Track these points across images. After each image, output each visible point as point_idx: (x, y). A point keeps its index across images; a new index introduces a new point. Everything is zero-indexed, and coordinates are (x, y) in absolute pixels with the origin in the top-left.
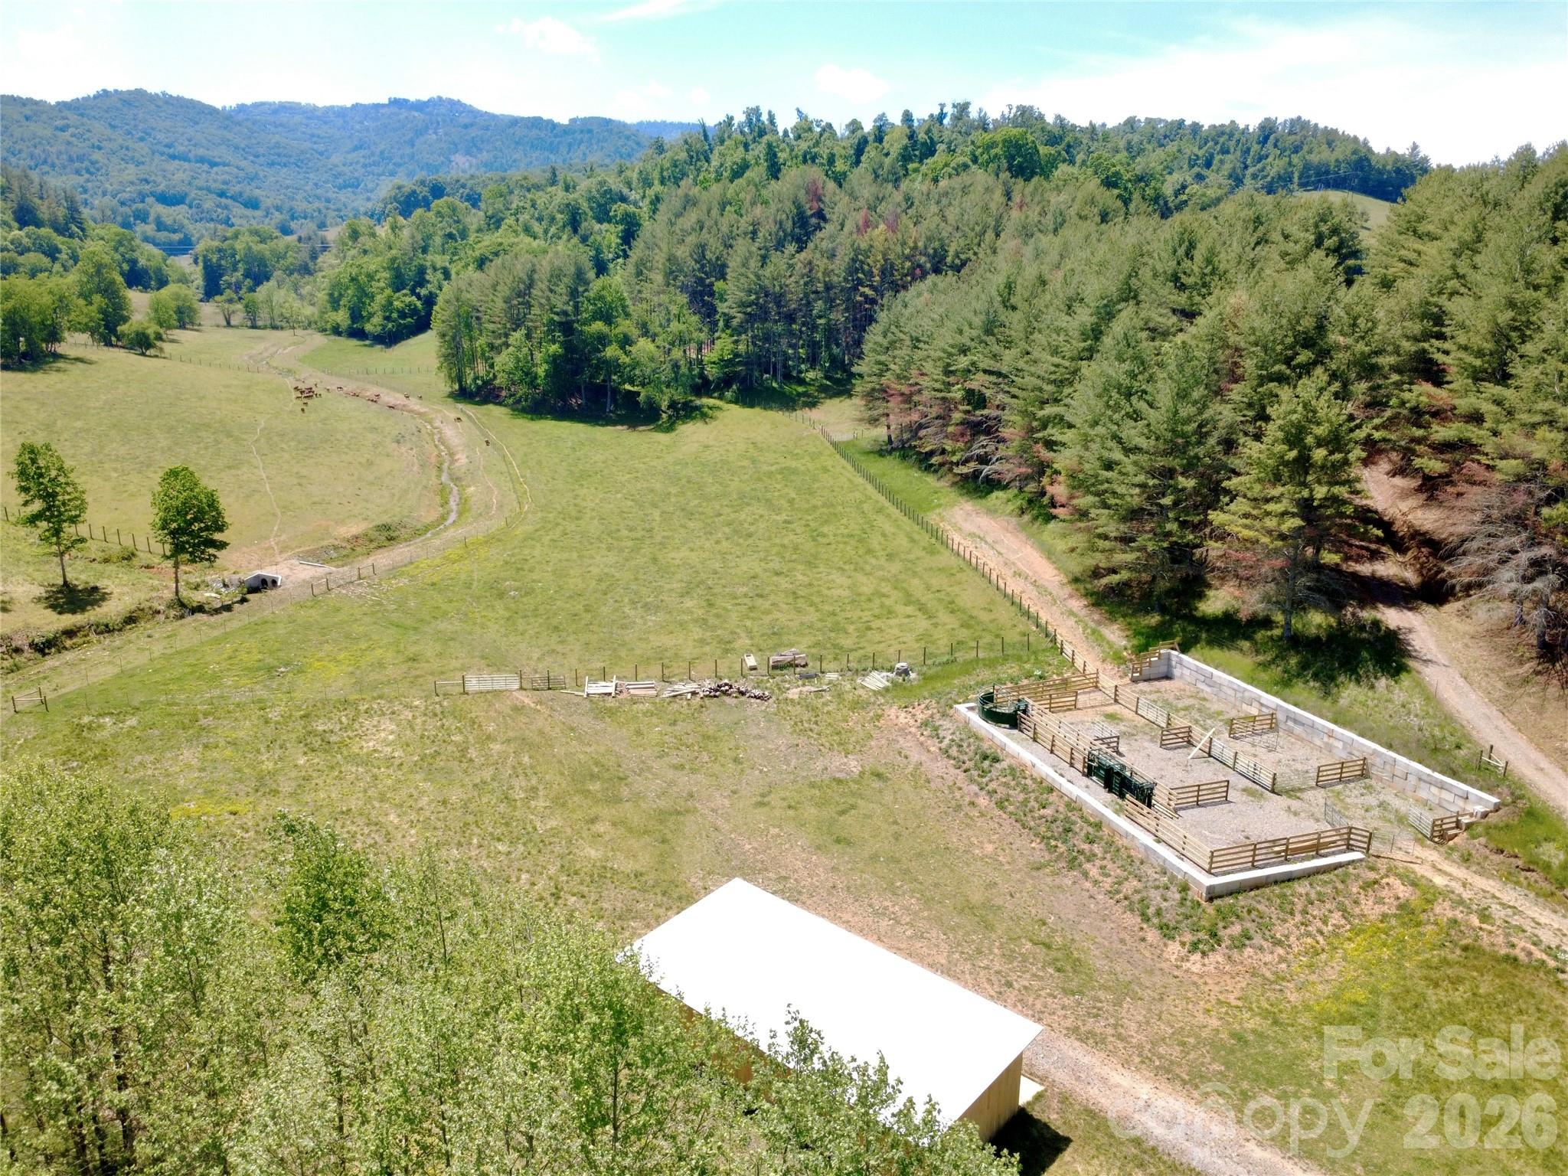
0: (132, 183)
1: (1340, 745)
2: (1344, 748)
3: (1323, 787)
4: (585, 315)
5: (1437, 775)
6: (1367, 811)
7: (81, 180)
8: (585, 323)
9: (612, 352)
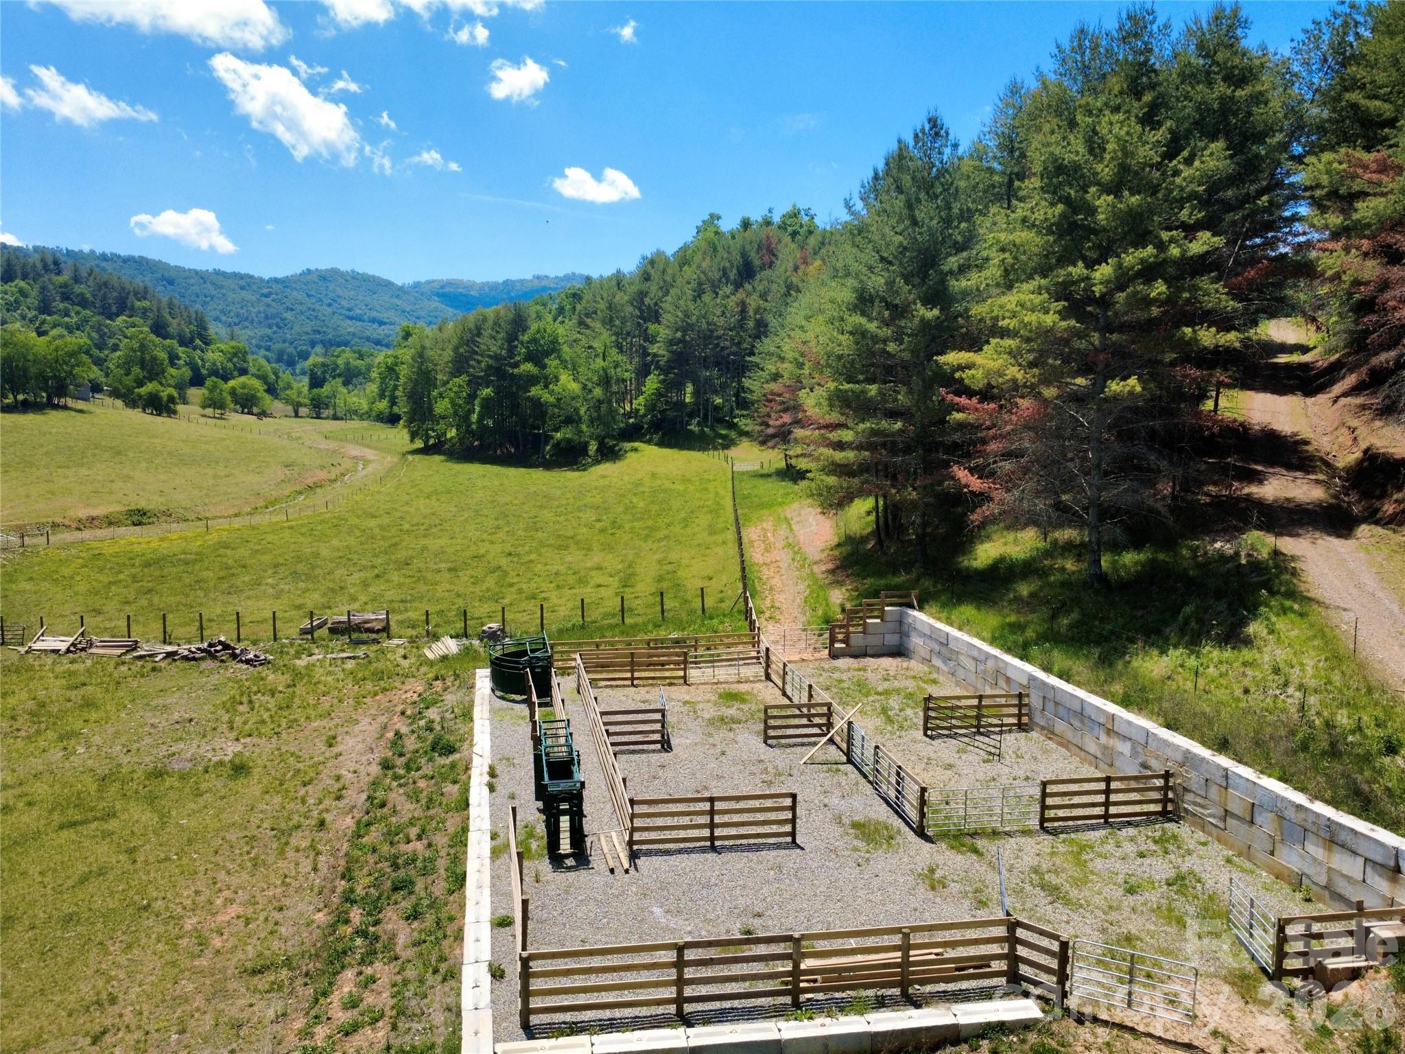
0: (307, 333)
1: (1125, 748)
2: (1134, 753)
3: (1054, 832)
4: (518, 358)
5: (1320, 807)
6: (1131, 891)
7: (269, 332)
8: (516, 365)
9: (535, 391)
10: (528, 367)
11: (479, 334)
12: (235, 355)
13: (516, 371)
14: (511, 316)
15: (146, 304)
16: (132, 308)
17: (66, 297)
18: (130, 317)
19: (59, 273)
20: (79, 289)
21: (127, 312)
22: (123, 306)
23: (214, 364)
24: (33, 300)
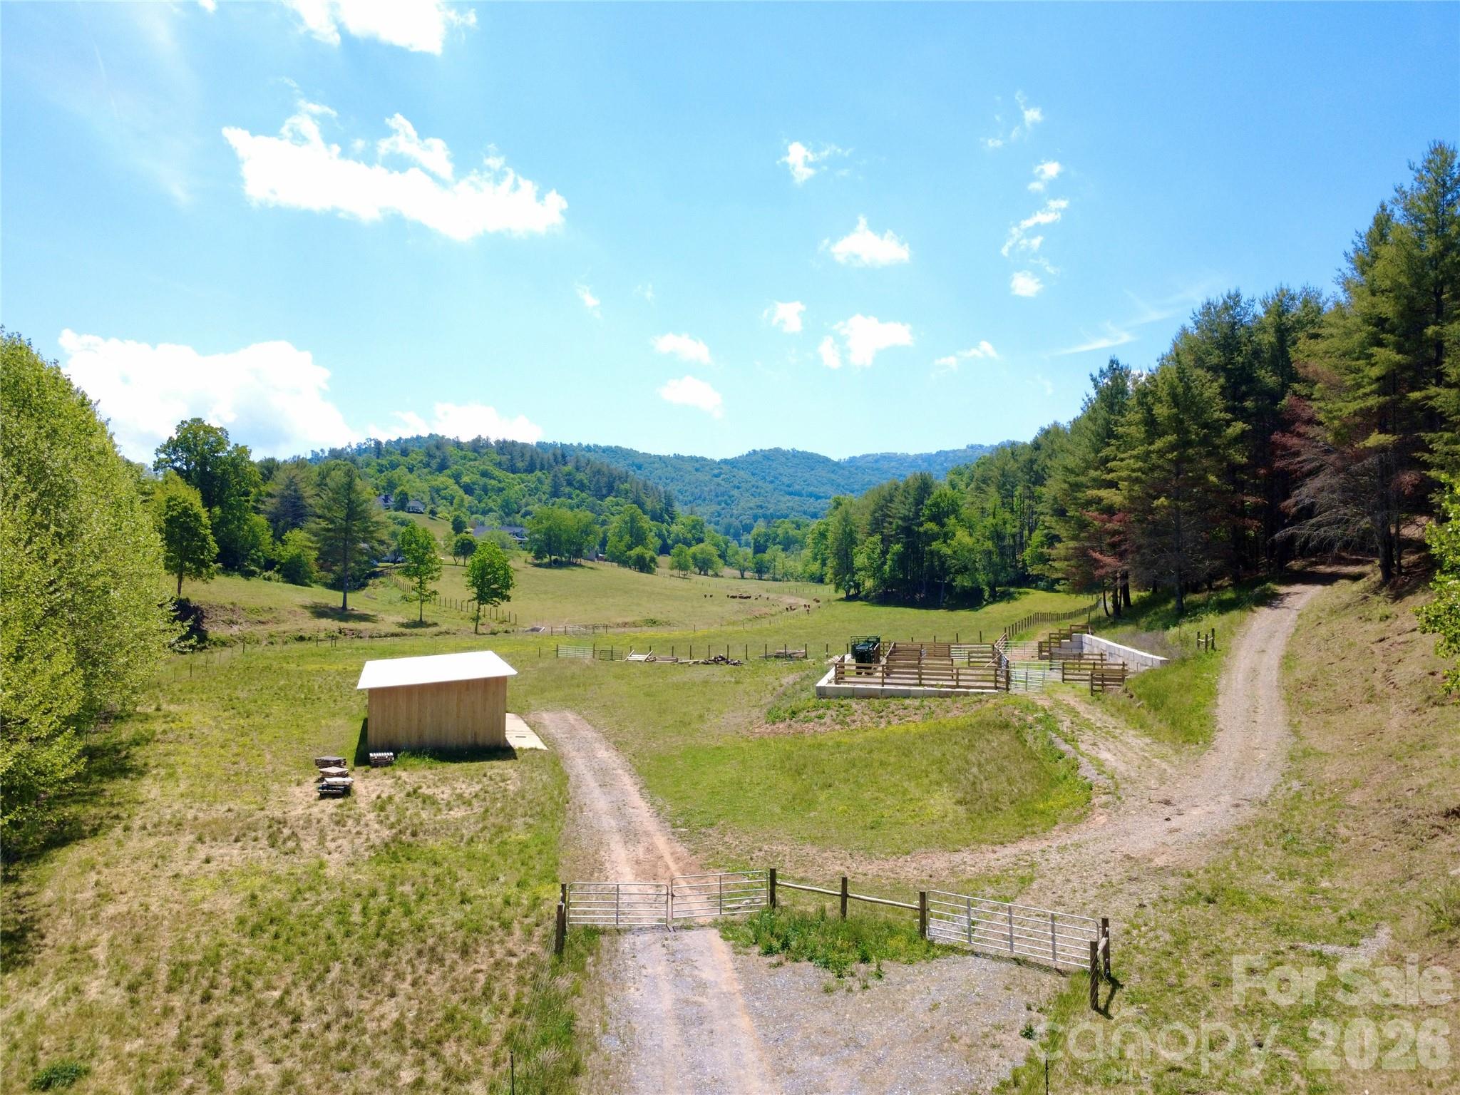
4: (922, 519)
8: (921, 525)
9: (935, 545)
10: (931, 526)
11: (891, 501)
12: (694, 527)
13: (921, 529)
14: (917, 484)
15: (627, 486)
16: (618, 491)
17: (570, 484)
18: (616, 497)
19: (565, 464)
20: (580, 476)
21: (614, 494)
22: (611, 489)
23: (678, 535)
24: (546, 487)
